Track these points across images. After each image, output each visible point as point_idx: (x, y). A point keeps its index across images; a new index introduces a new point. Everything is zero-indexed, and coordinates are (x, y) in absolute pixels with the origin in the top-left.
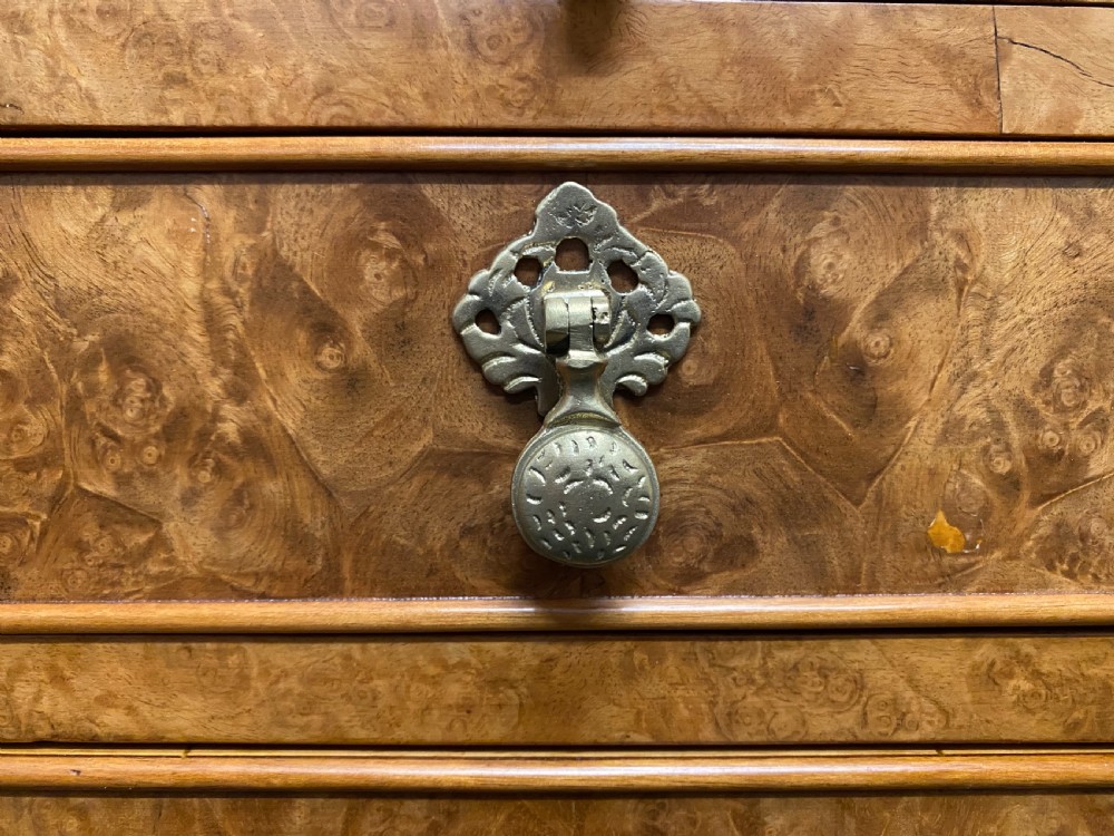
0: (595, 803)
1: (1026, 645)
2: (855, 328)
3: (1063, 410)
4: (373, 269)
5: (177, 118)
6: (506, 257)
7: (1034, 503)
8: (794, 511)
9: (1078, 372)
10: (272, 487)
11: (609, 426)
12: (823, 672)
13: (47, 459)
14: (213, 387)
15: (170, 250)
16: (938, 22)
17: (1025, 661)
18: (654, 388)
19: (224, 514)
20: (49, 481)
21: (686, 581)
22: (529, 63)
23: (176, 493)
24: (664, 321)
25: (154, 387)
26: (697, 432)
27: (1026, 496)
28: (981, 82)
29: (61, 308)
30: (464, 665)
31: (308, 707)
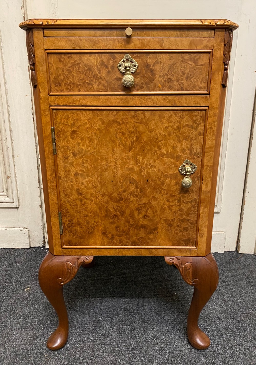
0: (130, 112)
1: (168, 96)
2: (151, 67)
3: (170, 74)
4: (111, 62)
5: (94, 48)
6: (122, 60)
7: (167, 83)
8: (147, 84)
9: (171, 71)
10: (102, 82)
11: (130, 75)
12: (150, 99)
13: (83, 79)
14: (97, 72)
15: (94, 60)
16: (158, 39)
17: (167, 98)
18: (135, 72)
19: (98, 84)
20: (83, 81)
21: (138, 90)
22: (123, 43)
23: (94, 82)
24: (135, 66)
25: (92, 72)
26: (138, 76)
27: (167, 82)
28: (161, 45)
29: (85, 65)
30: (119, 98)
31: (105, 102)
